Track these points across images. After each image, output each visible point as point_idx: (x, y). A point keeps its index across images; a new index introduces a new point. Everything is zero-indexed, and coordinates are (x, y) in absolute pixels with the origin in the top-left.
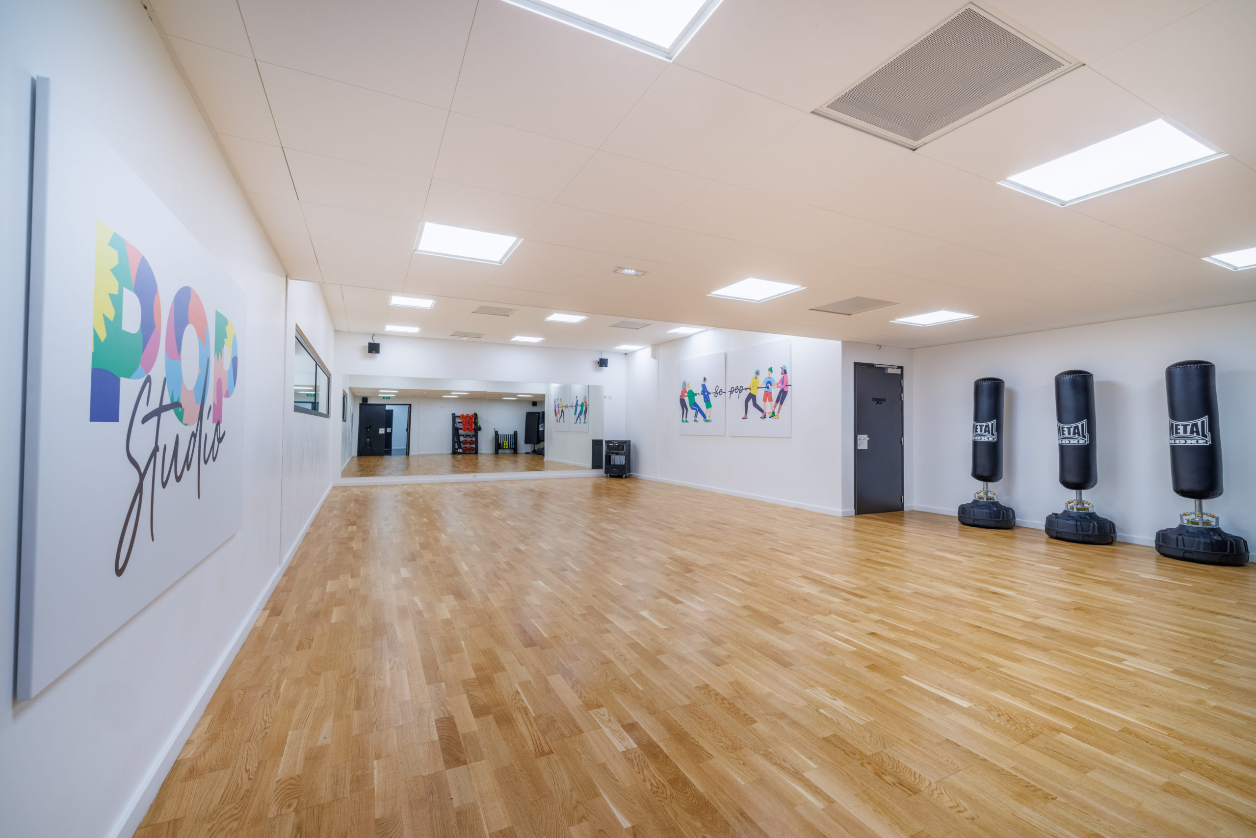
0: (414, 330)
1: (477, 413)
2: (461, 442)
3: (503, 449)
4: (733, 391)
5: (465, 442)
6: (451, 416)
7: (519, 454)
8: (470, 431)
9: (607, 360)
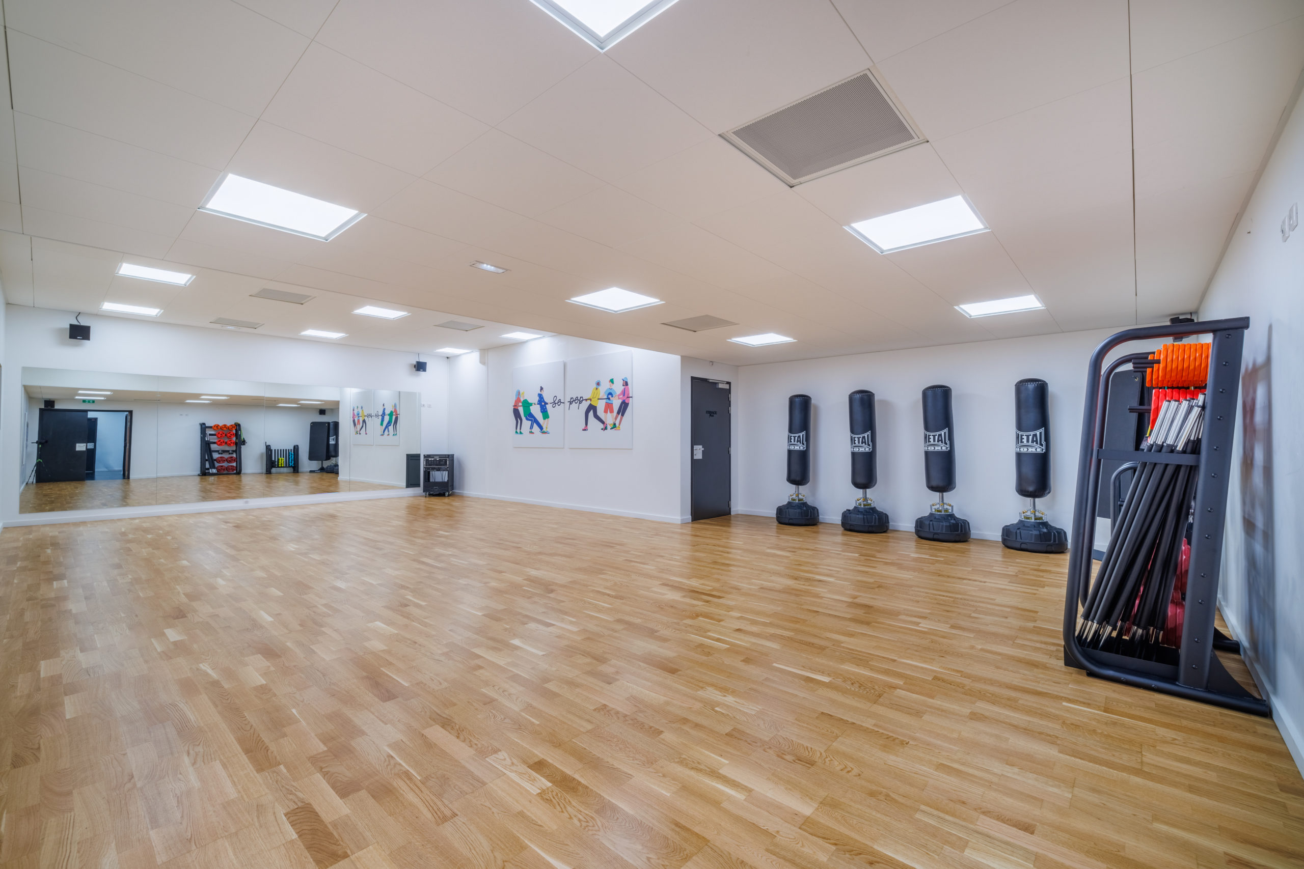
0: (153, 312)
1: (239, 423)
2: (215, 460)
3: (278, 467)
4: (573, 402)
5: (218, 460)
6: (199, 427)
7: (301, 472)
8: (229, 445)
9: (426, 363)
